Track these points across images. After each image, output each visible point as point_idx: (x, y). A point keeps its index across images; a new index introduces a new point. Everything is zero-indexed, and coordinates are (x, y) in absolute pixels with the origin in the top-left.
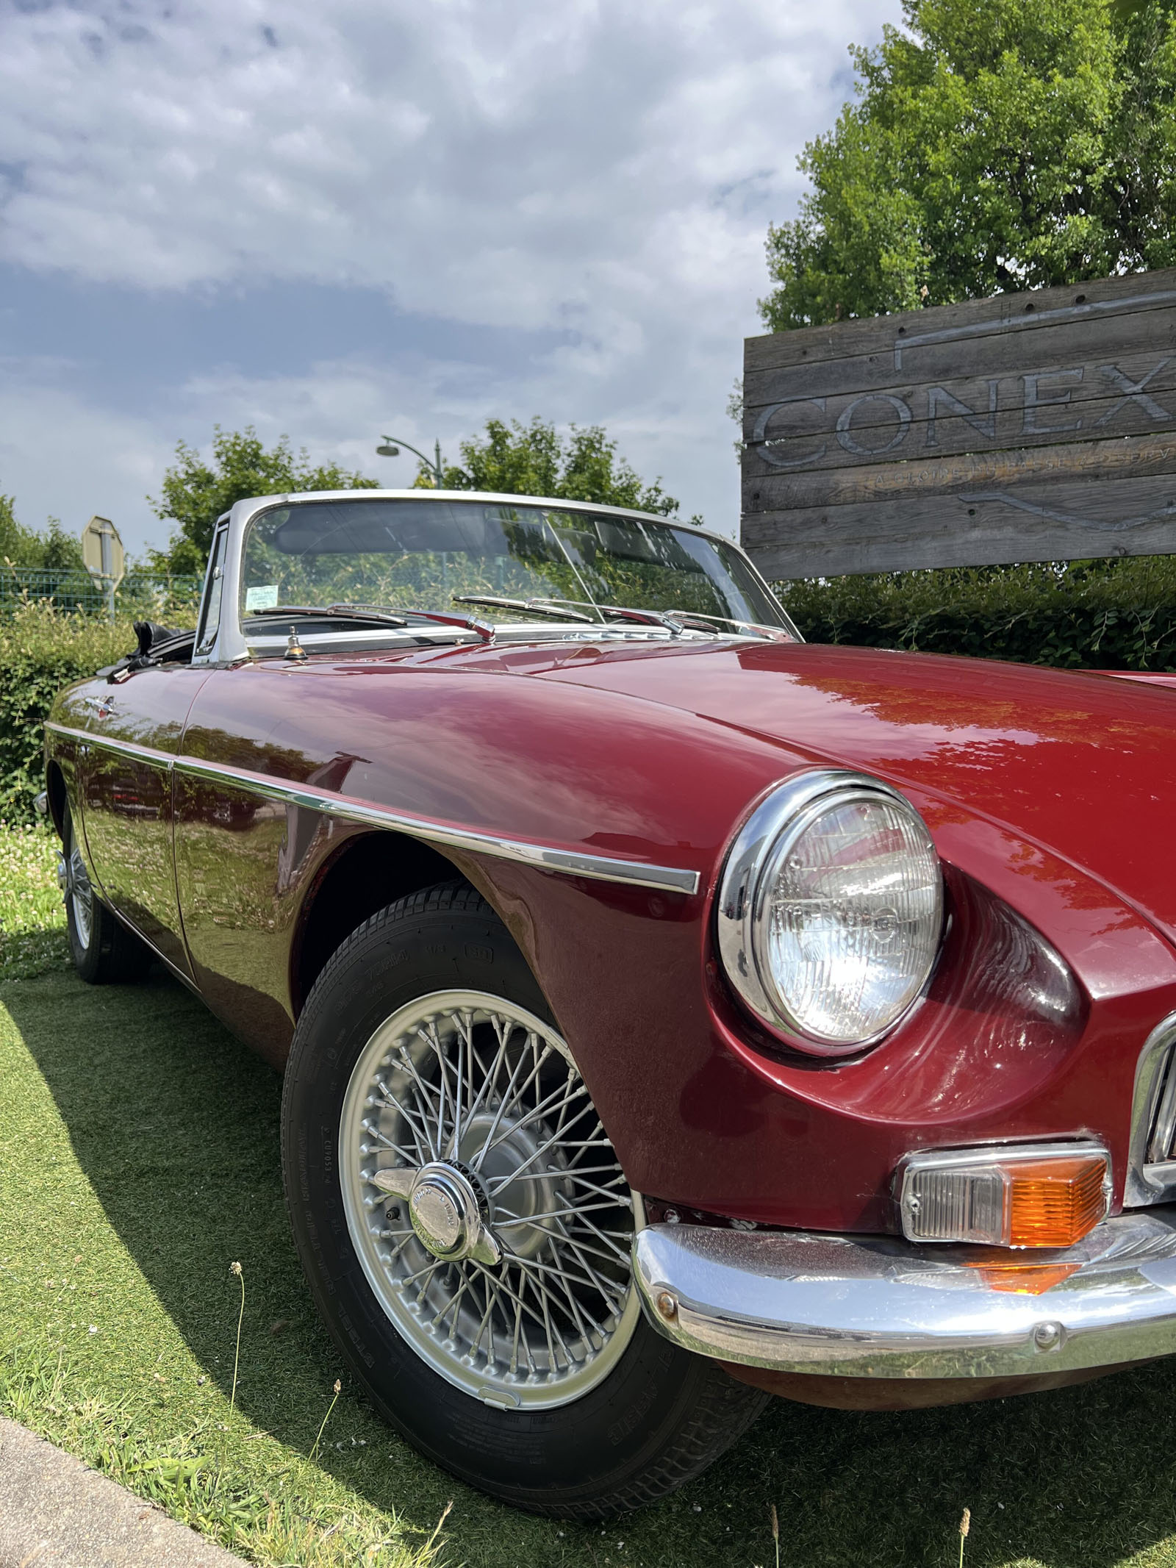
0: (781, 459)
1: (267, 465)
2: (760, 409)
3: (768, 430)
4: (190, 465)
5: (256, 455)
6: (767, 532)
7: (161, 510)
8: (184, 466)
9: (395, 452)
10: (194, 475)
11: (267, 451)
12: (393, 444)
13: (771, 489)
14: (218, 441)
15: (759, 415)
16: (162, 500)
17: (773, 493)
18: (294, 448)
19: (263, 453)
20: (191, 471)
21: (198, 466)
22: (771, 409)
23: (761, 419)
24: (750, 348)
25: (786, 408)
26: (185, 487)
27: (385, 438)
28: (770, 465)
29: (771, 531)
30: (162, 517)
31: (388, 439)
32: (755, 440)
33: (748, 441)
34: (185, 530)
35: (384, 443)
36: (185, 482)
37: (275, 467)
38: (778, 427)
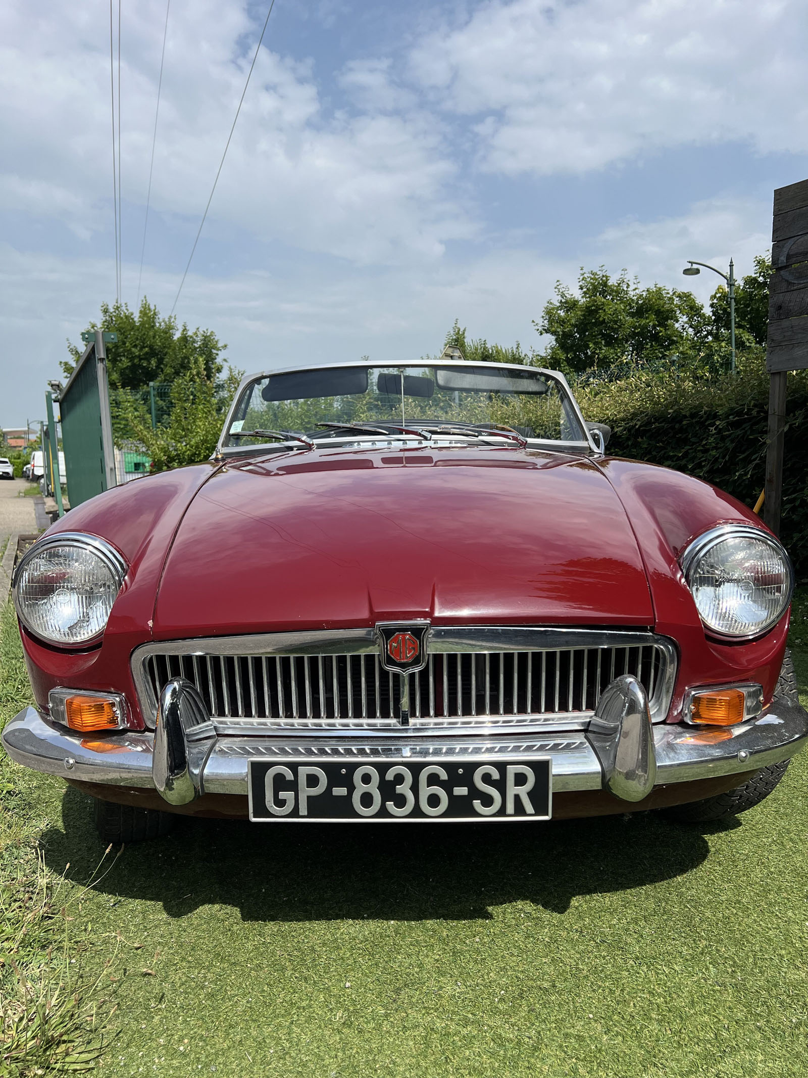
0: (798, 278)
1: (612, 290)
2: (784, 242)
3: (789, 257)
4: (563, 296)
5: (605, 284)
6: (786, 334)
7: (540, 329)
8: (559, 298)
9: (697, 272)
10: (566, 302)
11: (612, 282)
12: (695, 266)
13: (790, 301)
14: (581, 278)
15: (783, 246)
16: (542, 323)
17: (791, 304)
18: (630, 277)
19: (610, 283)
20: (563, 301)
21: (569, 296)
22: (791, 241)
23: (784, 249)
24: (779, 197)
25: (802, 239)
26: (559, 312)
27: (690, 262)
28: (789, 283)
29: (789, 333)
30: (541, 334)
31: (692, 263)
32: (780, 266)
33: (776, 266)
34: (556, 340)
35: (689, 266)
36: (558, 309)
37: (618, 292)
38: (796, 254)
